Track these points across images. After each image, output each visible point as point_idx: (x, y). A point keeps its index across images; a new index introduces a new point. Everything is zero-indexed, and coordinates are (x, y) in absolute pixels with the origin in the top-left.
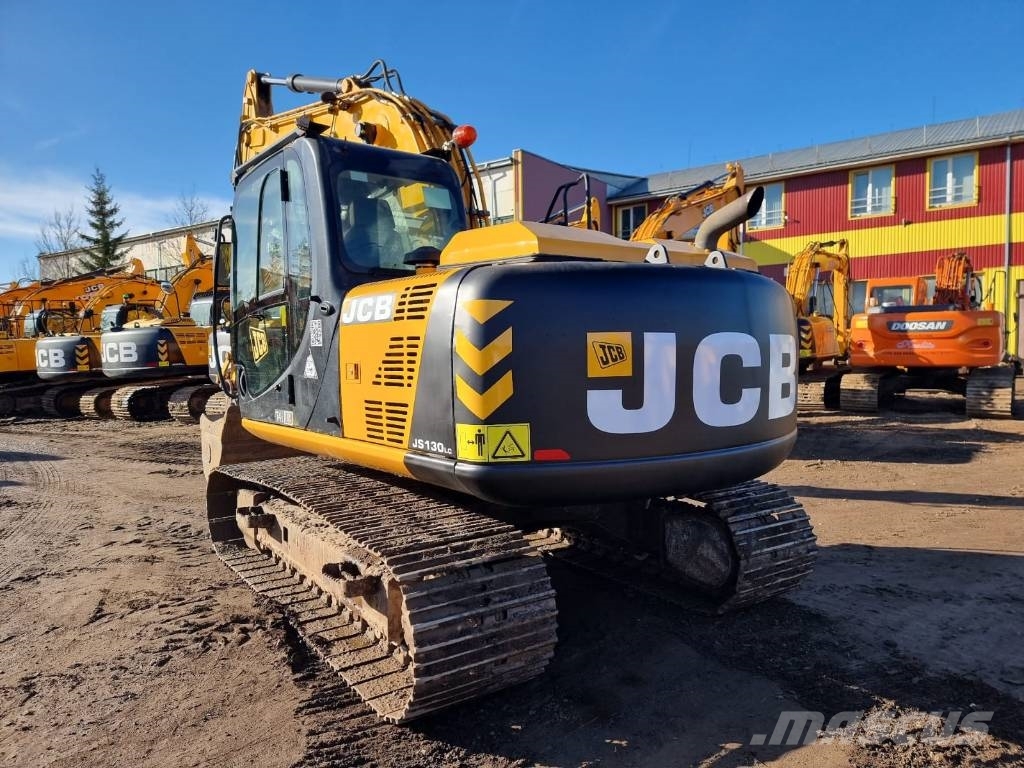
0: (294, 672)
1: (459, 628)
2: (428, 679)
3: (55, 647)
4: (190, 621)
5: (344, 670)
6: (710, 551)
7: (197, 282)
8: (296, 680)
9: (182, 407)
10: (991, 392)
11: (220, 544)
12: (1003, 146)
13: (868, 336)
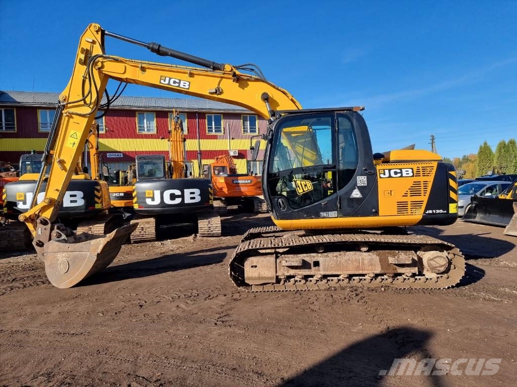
12: (195, 113)
13: (225, 185)
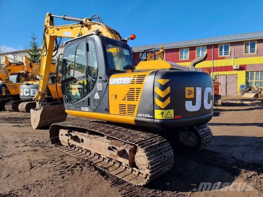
0: (103, 176)
1: (157, 160)
2: (153, 174)
3: (26, 177)
4: (63, 166)
5: (117, 174)
6: (192, 139)
7: (10, 70)
8: (104, 178)
9: (10, 107)
10: (217, 100)
11: (54, 145)
12: (212, 45)
